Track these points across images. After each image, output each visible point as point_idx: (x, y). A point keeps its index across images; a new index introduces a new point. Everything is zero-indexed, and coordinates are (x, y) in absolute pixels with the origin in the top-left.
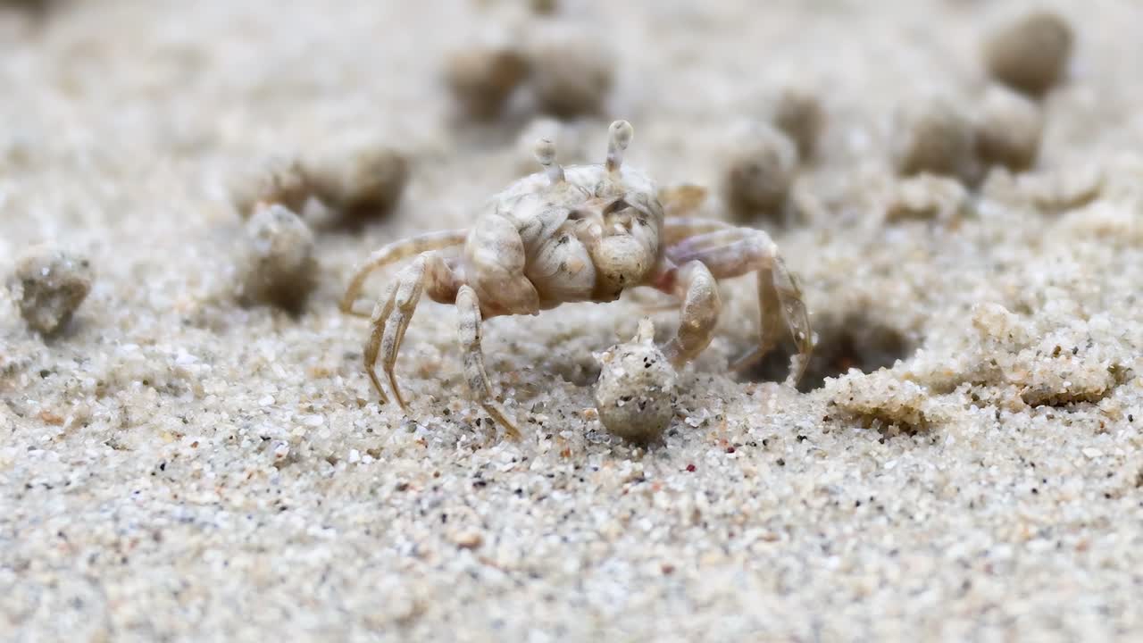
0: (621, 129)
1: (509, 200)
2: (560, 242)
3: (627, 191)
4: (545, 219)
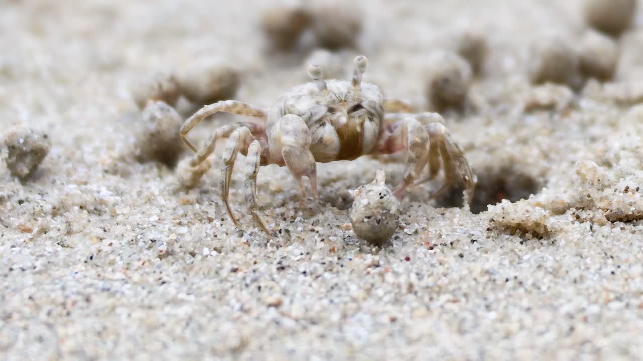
0: (361, 61)
1: (293, 97)
2: (321, 125)
3: (364, 99)
4: (313, 111)
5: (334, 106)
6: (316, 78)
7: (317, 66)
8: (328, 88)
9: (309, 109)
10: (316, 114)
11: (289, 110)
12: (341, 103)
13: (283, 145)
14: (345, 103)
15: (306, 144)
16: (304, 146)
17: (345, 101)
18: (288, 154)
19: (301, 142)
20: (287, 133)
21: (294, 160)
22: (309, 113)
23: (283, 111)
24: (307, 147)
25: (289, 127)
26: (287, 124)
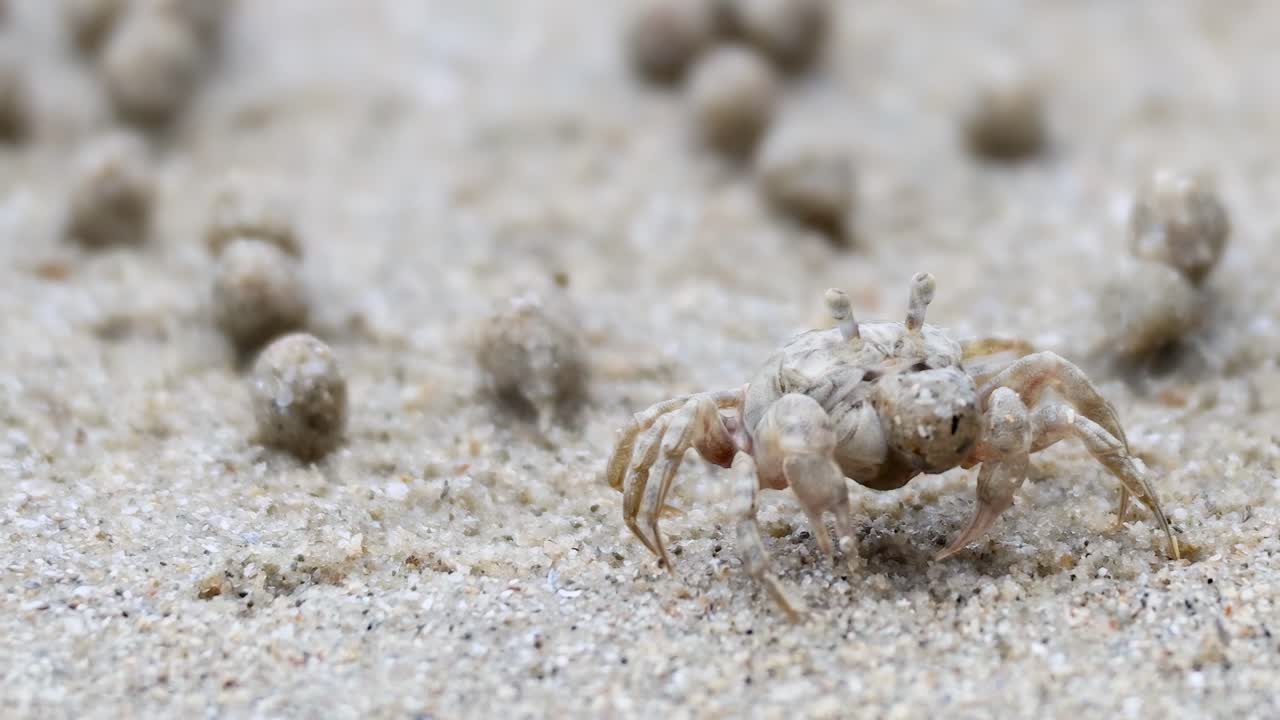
5: (875, 368)
6: (839, 315)
7: (841, 293)
8: (862, 335)
9: (829, 376)
10: (841, 385)
11: (789, 380)
12: (888, 360)
13: (783, 454)
14: (897, 359)
15: (827, 448)
16: (824, 451)
17: (895, 356)
18: (795, 469)
19: (817, 445)
20: (790, 430)
21: (807, 480)
22: (830, 383)
23: (778, 383)
24: (830, 453)
25: (793, 420)
26: (787, 413)
